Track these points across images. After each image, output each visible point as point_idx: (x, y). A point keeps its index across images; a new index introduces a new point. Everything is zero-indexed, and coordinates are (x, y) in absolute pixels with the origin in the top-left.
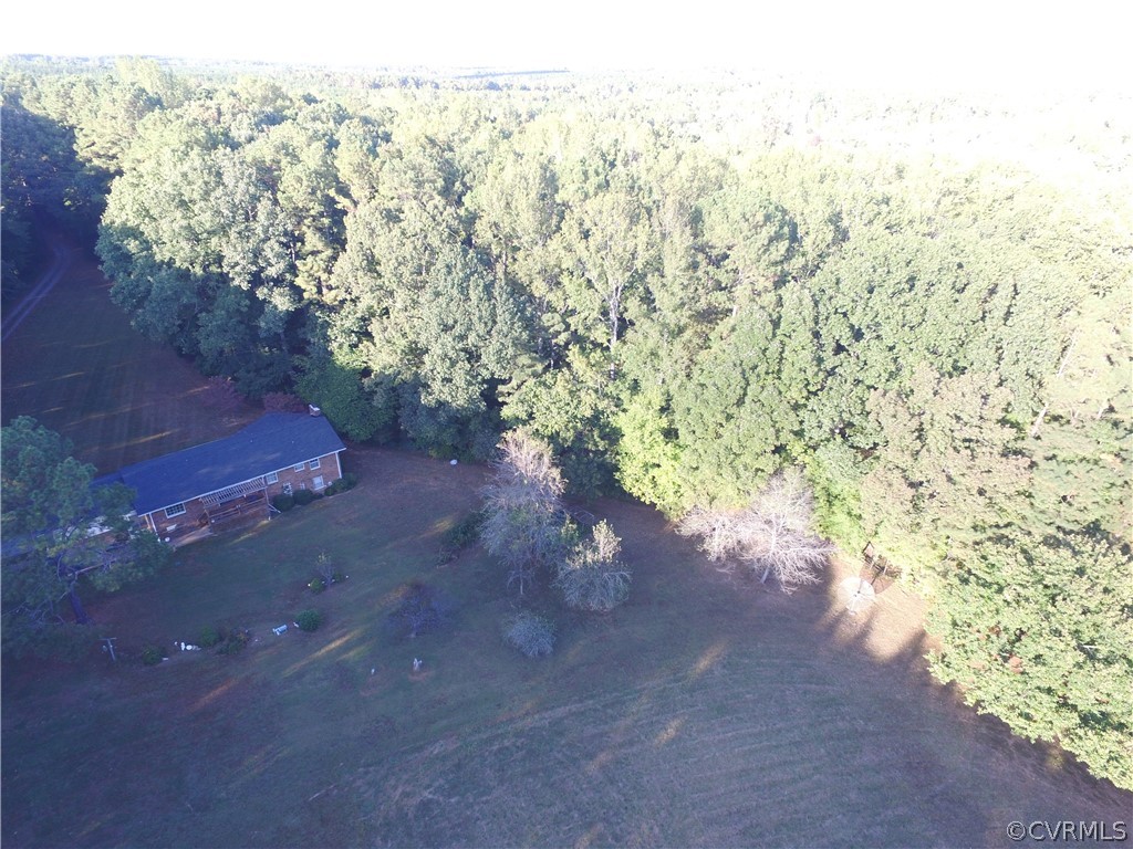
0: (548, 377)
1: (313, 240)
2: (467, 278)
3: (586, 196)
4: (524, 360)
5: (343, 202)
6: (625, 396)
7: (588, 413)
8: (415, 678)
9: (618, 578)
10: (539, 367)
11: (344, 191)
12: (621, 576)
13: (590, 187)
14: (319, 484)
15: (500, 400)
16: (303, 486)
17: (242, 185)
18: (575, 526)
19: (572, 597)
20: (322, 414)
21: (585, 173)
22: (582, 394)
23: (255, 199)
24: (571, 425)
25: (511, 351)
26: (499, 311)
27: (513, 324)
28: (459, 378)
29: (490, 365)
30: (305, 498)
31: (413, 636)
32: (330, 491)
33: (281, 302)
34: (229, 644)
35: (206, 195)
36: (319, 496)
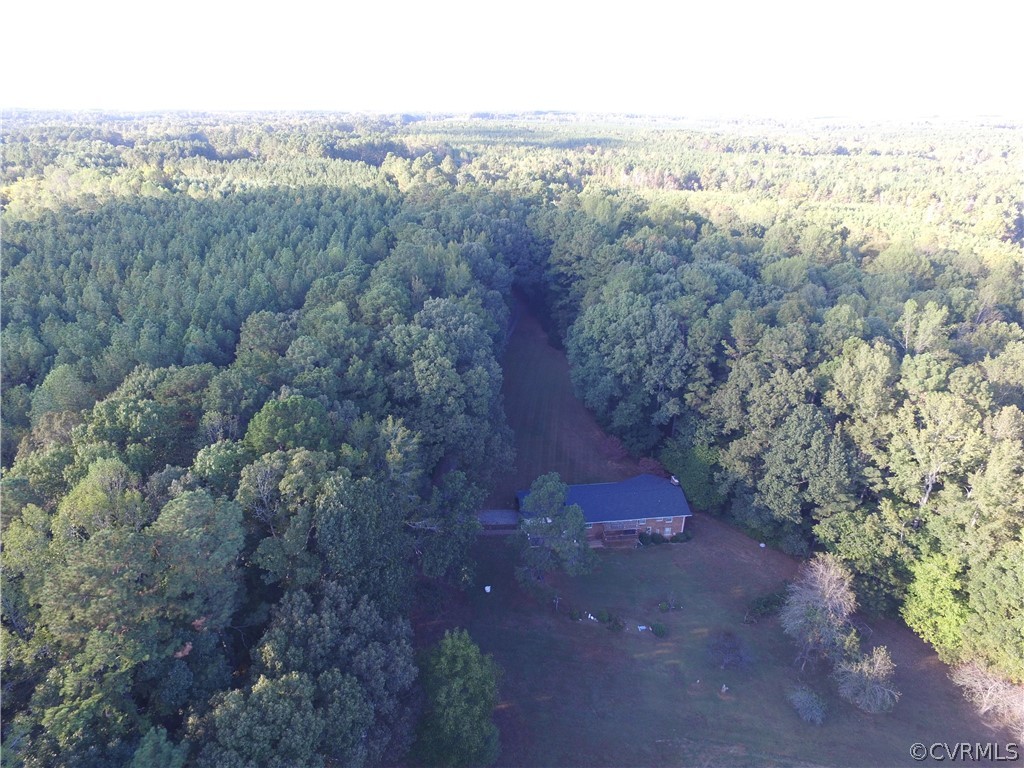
0: (859, 515)
4: (842, 497)
5: (729, 351)
6: (924, 548)
10: (853, 505)
14: (668, 532)
15: (814, 518)
16: (658, 531)
18: (858, 640)
20: (679, 485)
22: (886, 537)
24: (870, 557)
26: (831, 459)
30: (657, 539)
31: (722, 667)
32: (674, 539)
36: (665, 540)
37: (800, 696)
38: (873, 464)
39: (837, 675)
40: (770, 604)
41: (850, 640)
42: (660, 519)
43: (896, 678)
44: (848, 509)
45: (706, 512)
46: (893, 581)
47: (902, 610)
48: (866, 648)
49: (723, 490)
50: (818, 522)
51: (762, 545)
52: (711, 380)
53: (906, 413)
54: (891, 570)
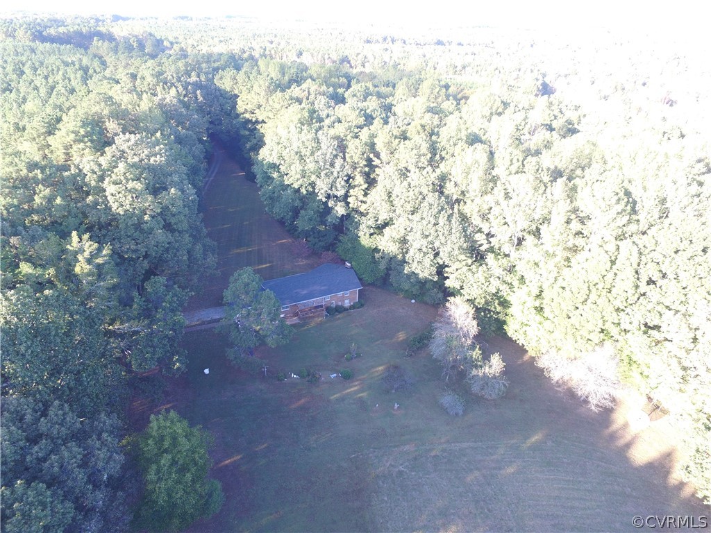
0: (473, 267)
1: (359, 179)
2: (439, 212)
3: (510, 173)
4: (463, 257)
5: (376, 162)
6: (516, 283)
7: (494, 291)
8: (395, 412)
9: (501, 384)
10: (470, 261)
11: (378, 155)
12: (503, 384)
13: (514, 169)
14: (347, 303)
15: (446, 275)
16: (340, 304)
17: (330, 150)
18: (481, 352)
19: (475, 389)
20: (352, 268)
21: (511, 161)
22: (491, 279)
23: (336, 156)
24: (483, 295)
25: (456, 252)
26: (454, 231)
27: (460, 238)
28: (427, 262)
29: (444, 258)
30: (339, 309)
31: (394, 391)
32: (352, 307)
33: (340, 210)
34: (311, 378)
35: (312, 154)
36: (346, 309)
37: (447, 399)
38: (480, 231)
39: (470, 379)
40: (422, 340)
41: (476, 354)
42: (340, 294)
43: (506, 372)
44: (467, 265)
45: (372, 284)
46: (499, 309)
47: (505, 327)
48: (486, 357)
49: (382, 266)
50: (448, 278)
51: (413, 301)
52: (366, 186)
53: (499, 192)
54: (497, 302)
